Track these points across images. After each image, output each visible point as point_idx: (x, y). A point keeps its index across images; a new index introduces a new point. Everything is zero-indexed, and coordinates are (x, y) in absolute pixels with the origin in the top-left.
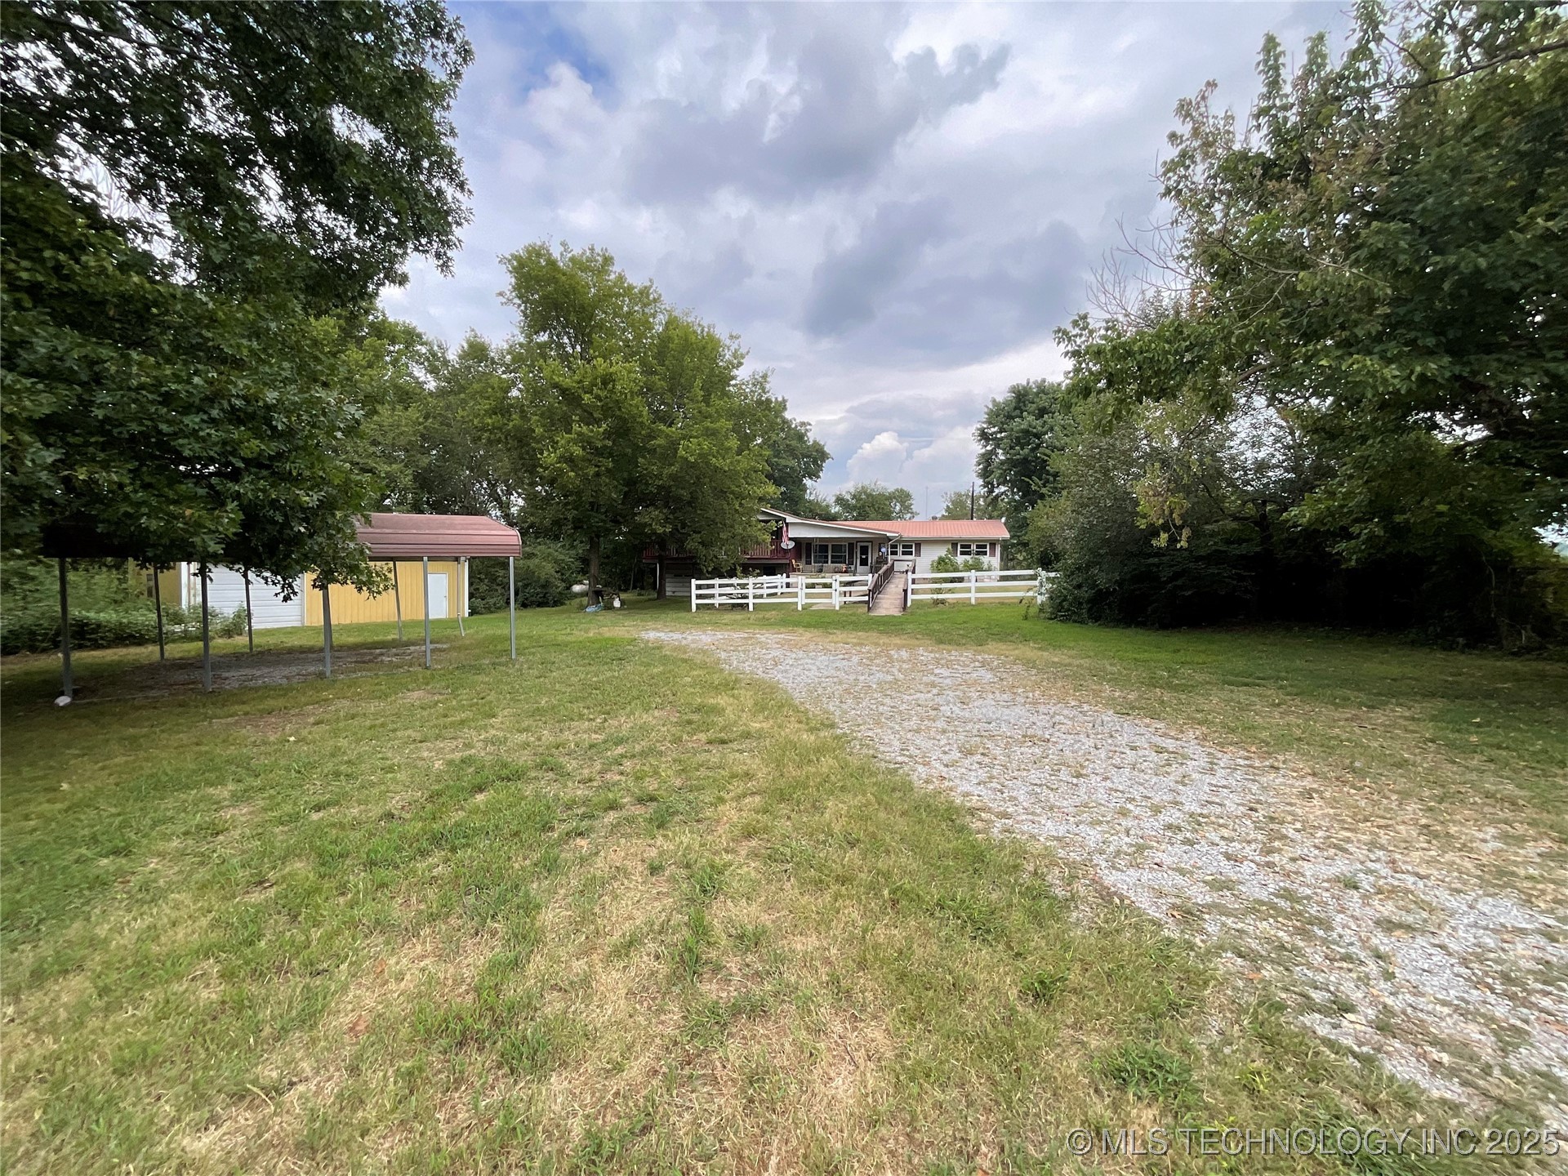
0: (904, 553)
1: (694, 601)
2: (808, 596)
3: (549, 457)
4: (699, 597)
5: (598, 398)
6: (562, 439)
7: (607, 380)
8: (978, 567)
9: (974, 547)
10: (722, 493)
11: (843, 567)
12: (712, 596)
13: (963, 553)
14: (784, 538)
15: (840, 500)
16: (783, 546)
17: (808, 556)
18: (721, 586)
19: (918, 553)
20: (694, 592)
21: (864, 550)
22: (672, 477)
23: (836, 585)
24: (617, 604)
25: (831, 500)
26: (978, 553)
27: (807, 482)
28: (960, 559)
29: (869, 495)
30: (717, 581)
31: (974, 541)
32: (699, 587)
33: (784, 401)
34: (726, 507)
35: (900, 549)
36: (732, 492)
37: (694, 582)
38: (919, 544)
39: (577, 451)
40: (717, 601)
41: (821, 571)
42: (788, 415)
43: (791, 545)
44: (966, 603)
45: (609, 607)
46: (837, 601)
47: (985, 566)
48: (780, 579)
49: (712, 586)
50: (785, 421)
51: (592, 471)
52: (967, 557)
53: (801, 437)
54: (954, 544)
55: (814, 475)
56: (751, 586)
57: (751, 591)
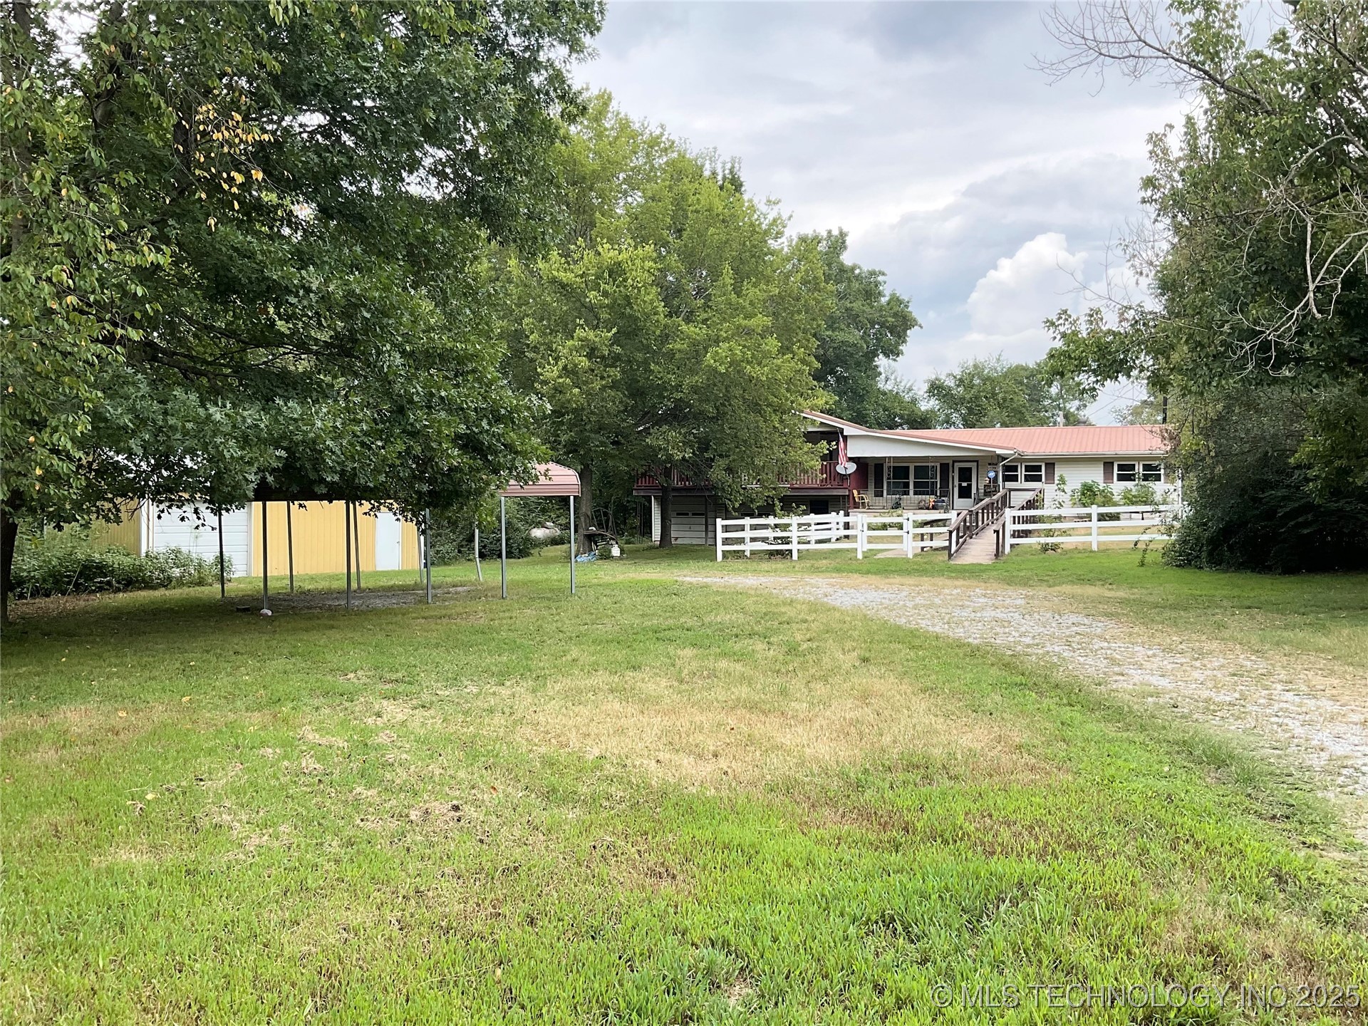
0: (1028, 479)
1: (720, 548)
2: (871, 540)
3: (550, 372)
4: (726, 541)
5: (605, 294)
6: (565, 347)
7: (616, 271)
8: (1145, 499)
9: (1139, 469)
10: (755, 407)
11: (931, 499)
12: (741, 541)
13: (1121, 478)
14: (841, 458)
15: (936, 389)
16: (840, 469)
17: (879, 484)
18: (754, 527)
19: (1050, 478)
20: (720, 535)
21: (965, 475)
22: (695, 389)
23: (908, 526)
24: (616, 551)
25: (921, 389)
26: (1146, 478)
27: (881, 361)
28: (1118, 487)
29: (986, 379)
30: (747, 521)
31: (1139, 459)
32: (726, 529)
33: (843, 235)
34: (761, 424)
35: (1021, 472)
36: (769, 405)
37: (720, 522)
38: (1051, 465)
39: (584, 362)
40: (748, 547)
41: (897, 506)
42: (847, 259)
43: (852, 468)
44: (1086, 551)
45: (606, 556)
46: (909, 547)
47: (1158, 498)
48: (835, 518)
49: (742, 528)
50: (842, 269)
51: (597, 385)
52: (1129, 484)
53: (870, 291)
54: (1108, 464)
55: (892, 352)
56: (794, 528)
57: (794, 533)
